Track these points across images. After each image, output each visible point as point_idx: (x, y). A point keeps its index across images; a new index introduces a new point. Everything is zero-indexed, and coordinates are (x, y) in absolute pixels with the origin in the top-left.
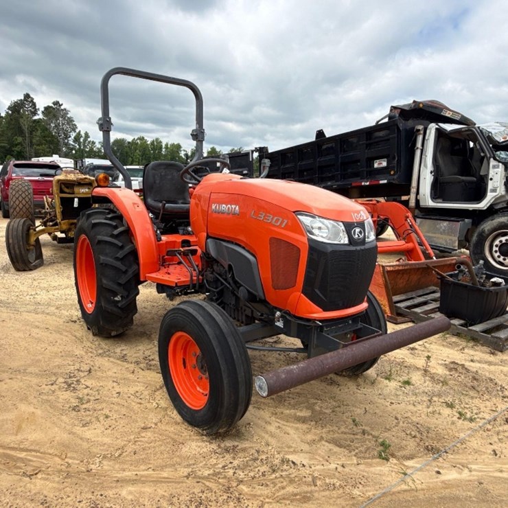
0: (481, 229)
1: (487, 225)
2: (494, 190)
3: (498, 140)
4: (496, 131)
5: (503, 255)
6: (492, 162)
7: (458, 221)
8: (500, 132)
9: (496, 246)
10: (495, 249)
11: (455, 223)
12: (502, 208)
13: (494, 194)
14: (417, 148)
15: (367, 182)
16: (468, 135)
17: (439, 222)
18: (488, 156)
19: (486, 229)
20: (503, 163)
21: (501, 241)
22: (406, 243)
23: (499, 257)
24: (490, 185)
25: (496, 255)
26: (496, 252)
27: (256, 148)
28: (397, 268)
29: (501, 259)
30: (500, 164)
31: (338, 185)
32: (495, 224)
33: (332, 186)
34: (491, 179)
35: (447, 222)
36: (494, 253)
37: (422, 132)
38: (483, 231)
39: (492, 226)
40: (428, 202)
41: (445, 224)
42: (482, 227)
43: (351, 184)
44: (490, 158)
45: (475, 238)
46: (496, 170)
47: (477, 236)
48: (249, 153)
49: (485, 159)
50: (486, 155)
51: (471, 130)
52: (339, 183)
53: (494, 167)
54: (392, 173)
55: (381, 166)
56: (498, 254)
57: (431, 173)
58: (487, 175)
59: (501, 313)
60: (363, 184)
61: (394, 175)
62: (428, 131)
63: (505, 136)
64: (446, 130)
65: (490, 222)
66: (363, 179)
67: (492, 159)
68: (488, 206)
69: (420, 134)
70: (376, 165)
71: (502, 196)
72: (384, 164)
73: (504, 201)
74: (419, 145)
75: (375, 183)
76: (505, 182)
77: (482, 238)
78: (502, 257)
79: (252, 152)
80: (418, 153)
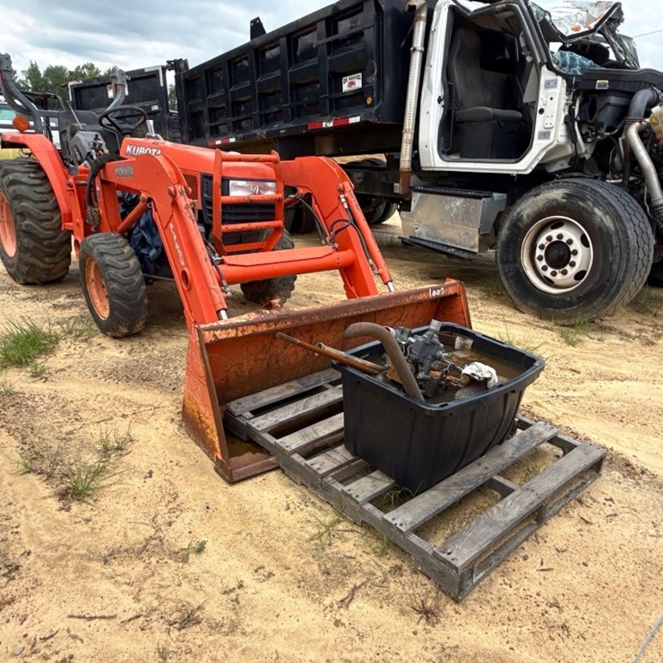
0: (515, 214)
1: (529, 206)
2: (545, 135)
3: (564, 32)
4: (562, 15)
5: (552, 266)
6: (546, 75)
7: (480, 198)
8: (569, 17)
9: (542, 247)
10: (539, 252)
11: (474, 201)
12: (560, 172)
13: (546, 142)
14: (415, 50)
15: (329, 121)
16: (507, 20)
17: (448, 198)
18: (539, 60)
19: (525, 214)
20: (565, 76)
21: (549, 238)
22: (337, 250)
23: (545, 268)
24: (540, 123)
25: (540, 264)
26: (540, 258)
27: (169, 62)
28: (249, 331)
29: (548, 273)
30: (560, 78)
31: (288, 129)
32: (541, 204)
33: (279, 131)
34: (542, 111)
35: (462, 200)
36: (537, 261)
37: (424, 15)
38: (519, 219)
39: (535, 209)
40: (434, 160)
41: (459, 202)
42: (519, 210)
43: (307, 126)
44: (541, 65)
45: (504, 232)
46: (551, 91)
47: (508, 229)
48: (158, 71)
49: (533, 69)
50: (534, 61)
51: (513, 9)
52: (290, 125)
53: (548, 85)
54: (369, 101)
55: (354, 88)
56: (544, 263)
57: (439, 101)
58: (535, 103)
59: (497, 439)
60: (324, 125)
61: (372, 105)
62: (435, 14)
63: (578, 24)
64: (468, 10)
65: (532, 200)
66: (324, 115)
67: (544, 68)
68: (533, 166)
69: (420, 18)
70: (345, 88)
71: (559, 147)
72: (359, 84)
73: (564, 158)
74: (418, 42)
75: (342, 123)
76: (566, 117)
77: (518, 232)
78: (550, 270)
79: (164, 69)
80: (416, 59)
